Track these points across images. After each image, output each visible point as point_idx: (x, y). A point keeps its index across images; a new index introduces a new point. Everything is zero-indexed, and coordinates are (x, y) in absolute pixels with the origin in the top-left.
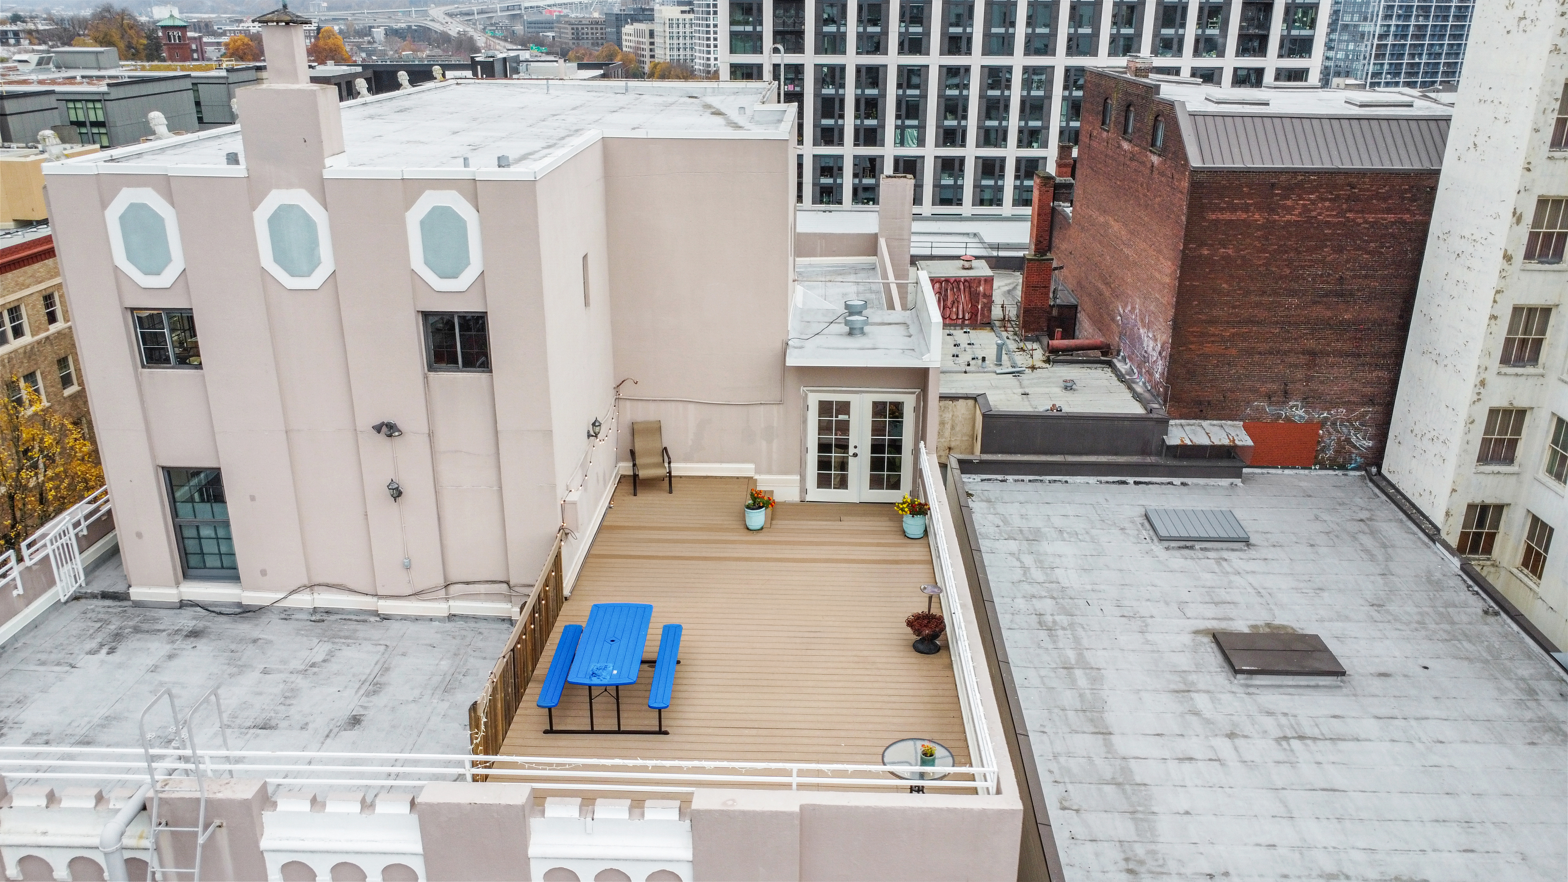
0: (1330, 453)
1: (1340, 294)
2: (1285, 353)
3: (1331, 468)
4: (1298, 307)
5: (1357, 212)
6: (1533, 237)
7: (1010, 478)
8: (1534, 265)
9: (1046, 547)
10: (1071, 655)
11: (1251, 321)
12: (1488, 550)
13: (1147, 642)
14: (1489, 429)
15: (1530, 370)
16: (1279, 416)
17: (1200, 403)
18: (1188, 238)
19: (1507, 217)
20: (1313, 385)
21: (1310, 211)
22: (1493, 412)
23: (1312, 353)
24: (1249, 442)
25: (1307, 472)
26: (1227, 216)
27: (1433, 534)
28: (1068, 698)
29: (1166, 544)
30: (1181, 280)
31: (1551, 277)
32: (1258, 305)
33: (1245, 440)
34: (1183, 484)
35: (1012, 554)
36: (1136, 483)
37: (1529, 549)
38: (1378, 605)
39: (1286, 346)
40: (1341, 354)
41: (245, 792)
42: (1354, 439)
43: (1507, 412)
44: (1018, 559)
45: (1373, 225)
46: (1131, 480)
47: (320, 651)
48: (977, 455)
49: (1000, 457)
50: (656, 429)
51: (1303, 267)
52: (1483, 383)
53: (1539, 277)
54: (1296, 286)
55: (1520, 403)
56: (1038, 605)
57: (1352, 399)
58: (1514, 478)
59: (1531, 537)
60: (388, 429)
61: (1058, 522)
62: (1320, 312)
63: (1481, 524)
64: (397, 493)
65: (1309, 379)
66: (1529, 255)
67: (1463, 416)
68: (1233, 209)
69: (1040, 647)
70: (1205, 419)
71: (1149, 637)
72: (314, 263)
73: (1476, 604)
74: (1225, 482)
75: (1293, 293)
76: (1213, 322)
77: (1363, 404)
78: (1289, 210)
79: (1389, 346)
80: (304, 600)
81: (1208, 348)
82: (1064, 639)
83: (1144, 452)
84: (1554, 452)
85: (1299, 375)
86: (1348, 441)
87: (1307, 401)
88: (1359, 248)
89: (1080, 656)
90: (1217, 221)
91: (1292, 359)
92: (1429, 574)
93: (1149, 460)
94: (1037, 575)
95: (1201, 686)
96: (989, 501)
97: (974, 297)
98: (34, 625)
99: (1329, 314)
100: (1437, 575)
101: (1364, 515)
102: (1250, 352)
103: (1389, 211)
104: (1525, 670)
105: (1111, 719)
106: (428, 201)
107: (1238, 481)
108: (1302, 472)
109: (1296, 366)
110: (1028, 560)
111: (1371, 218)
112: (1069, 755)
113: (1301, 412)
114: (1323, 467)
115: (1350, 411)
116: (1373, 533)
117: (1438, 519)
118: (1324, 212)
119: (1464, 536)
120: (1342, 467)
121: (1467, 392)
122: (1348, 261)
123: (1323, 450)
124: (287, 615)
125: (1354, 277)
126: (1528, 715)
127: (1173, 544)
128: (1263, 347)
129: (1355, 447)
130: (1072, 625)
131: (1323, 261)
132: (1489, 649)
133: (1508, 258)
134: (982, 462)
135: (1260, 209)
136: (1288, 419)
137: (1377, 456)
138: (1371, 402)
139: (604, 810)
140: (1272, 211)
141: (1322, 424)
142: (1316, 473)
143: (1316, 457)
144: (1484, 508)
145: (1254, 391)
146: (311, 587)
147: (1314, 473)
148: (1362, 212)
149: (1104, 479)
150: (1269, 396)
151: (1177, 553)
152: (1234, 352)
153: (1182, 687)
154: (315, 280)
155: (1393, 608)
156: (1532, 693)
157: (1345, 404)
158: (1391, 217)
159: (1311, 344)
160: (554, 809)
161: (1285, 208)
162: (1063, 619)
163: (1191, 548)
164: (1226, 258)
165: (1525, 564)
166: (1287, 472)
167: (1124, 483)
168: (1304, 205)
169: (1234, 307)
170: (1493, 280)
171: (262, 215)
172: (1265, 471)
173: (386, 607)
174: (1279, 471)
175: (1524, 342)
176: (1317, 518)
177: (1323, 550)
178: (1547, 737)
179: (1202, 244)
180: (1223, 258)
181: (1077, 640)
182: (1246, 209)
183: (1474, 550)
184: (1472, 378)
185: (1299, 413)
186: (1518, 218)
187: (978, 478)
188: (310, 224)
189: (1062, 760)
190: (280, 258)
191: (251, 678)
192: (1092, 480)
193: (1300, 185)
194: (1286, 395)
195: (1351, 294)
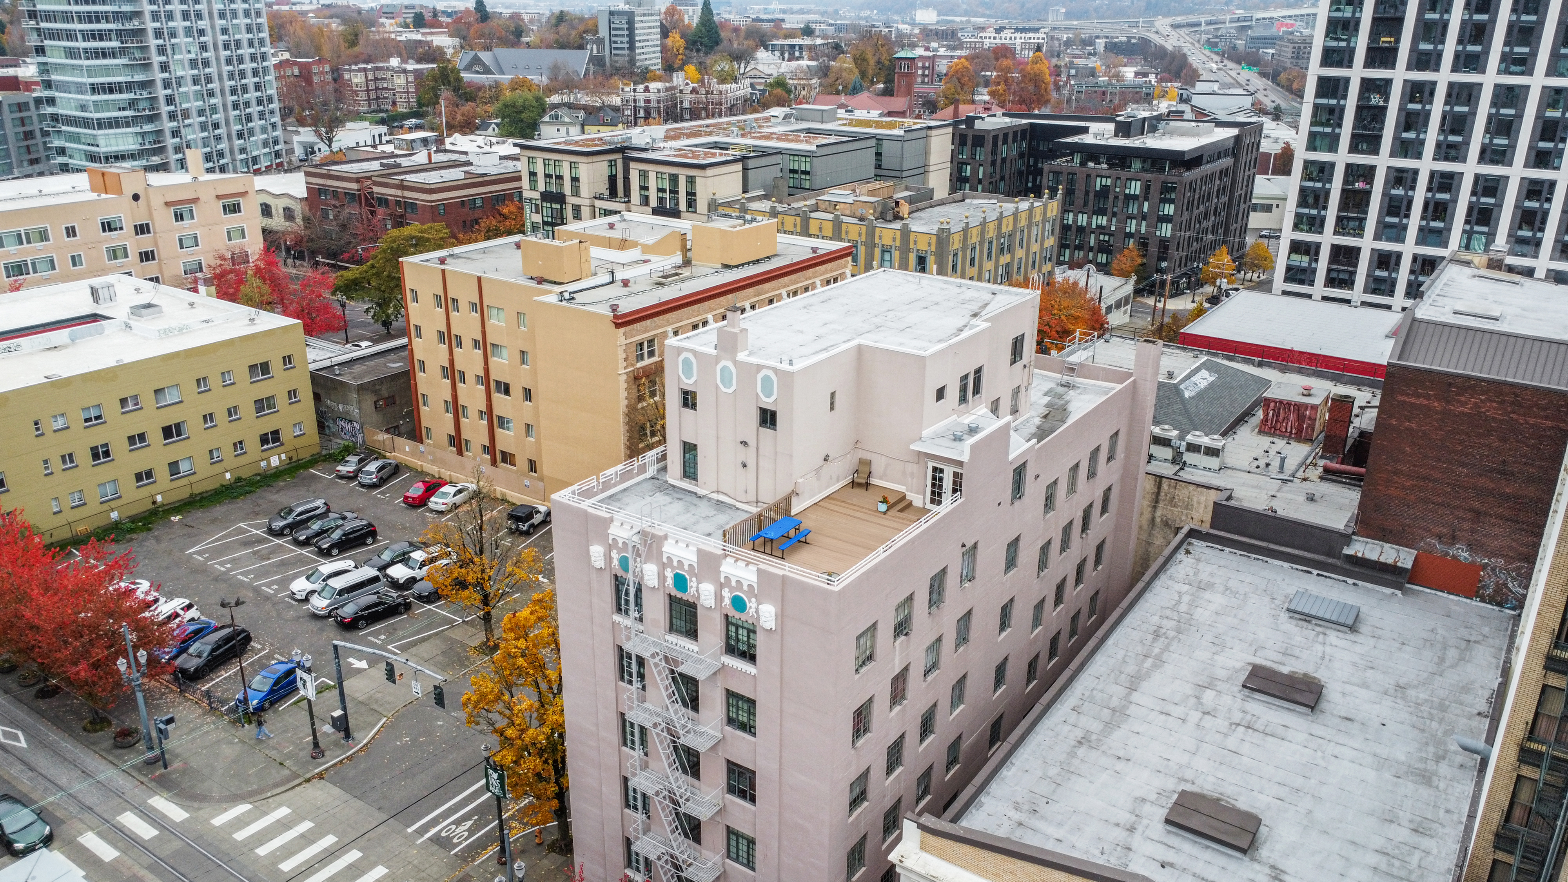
0: (1490, 591)
1: (1503, 473)
2: (1454, 507)
3: (1490, 603)
4: (1467, 475)
5: (1519, 415)
7: (1227, 550)
9: (1207, 595)
10: (1156, 651)
11: (1426, 478)
13: (1212, 659)
16: (1447, 554)
17: (1384, 530)
20: (1476, 536)
21: (1480, 407)
23: (1478, 513)
24: (1411, 566)
25: (1468, 601)
26: (1412, 400)
28: (1131, 669)
29: (1292, 614)
32: (1433, 468)
33: (1407, 564)
34: (1354, 584)
35: (1179, 593)
36: (1318, 575)
38: (1401, 687)
39: (1456, 503)
40: (1500, 517)
41: (661, 534)
42: (1510, 585)
44: (1180, 597)
45: (1533, 426)
46: (1315, 572)
47: (713, 512)
48: (1206, 528)
49: (1222, 534)
50: (869, 463)
51: (1473, 447)
54: (1466, 460)
56: (1165, 623)
57: (1510, 554)
60: (744, 443)
61: (1231, 584)
62: (1482, 482)
64: (745, 466)
65: (1473, 531)
68: (1419, 396)
69: (1141, 642)
70: (1388, 542)
71: (1216, 657)
72: (731, 385)
74: (1388, 591)
75: (1464, 465)
76: (1396, 473)
77: (1519, 560)
78: (1463, 404)
79: (1542, 520)
80: (715, 496)
81: (1392, 491)
82: (1161, 642)
83: (1329, 555)
85: (1466, 526)
86: (1505, 585)
87: (1470, 547)
88: (1519, 441)
89: (1162, 653)
90: (1404, 402)
91: (1460, 513)
92: (1471, 683)
93: (1330, 560)
94: (1183, 608)
95: (1218, 688)
96: (1199, 560)
97: (1301, 418)
98: (638, 484)
99: (1492, 485)
100: (1476, 685)
101: (1475, 638)
102: (1426, 501)
103: (1546, 418)
105: (1145, 685)
106: (764, 372)
107: (1399, 593)
108: (1465, 600)
109: (1463, 519)
110: (1186, 598)
111: (1532, 421)
112: (1101, 691)
113: (1466, 555)
114: (1483, 600)
115: (1508, 563)
116: (1464, 649)
118: (1491, 410)
120: (1500, 604)
122: (1510, 449)
123: (1483, 587)
124: (710, 500)
125: (1515, 462)
127: (1296, 616)
128: (1437, 500)
129: (1511, 591)
130: (1173, 638)
131: (1489, 446)
132: (1449, 730)
134: (1207, 534)
135: (1438, 399)
136: (1454, 557)
138: (1527, 560)
139: (740, 563)
140: (1448, 402)
141: (1484, 567)
142: (1476, 603)
143: (1478, 592)
145: (1428, 530)
146: (718, 492)
147: (1474, 603)
148: (1524, 415)
149: (1295, 566)
150: (1440, 537)
151: (1294, 622)
152: (1412, 498)
153: (1206, 685)
154: (730, 391)
155: (1411, 691)
157: (1502, 556)
159: (1476, 505)
160: (729, 559)
161: (1459, 401)
162: (1172, 634)
163: (1309, 622)
164: (1410, 429)
166: (1451, 597)
167: (1310, 573)
168: (1475, 403)
169: (1415, 466)
171: (719, 367)
172: (1433, 592)
173: (738, 505)
174: (1445, 595)
176: (1432, 630)
177: (1408, 649)
179: (1391, 416)
180: (1407, 429)
181: (1168, 645)
182: (1428, 397)
185: (1464, 555)
187: (1205, 544)
188: (731, 373)
189: (1095, 692)
190: (722, 381)
191: (689, 515)
192: (1286, 565)
193: (1472, 387)
194: (1454, 539)
195: (1512, 474)
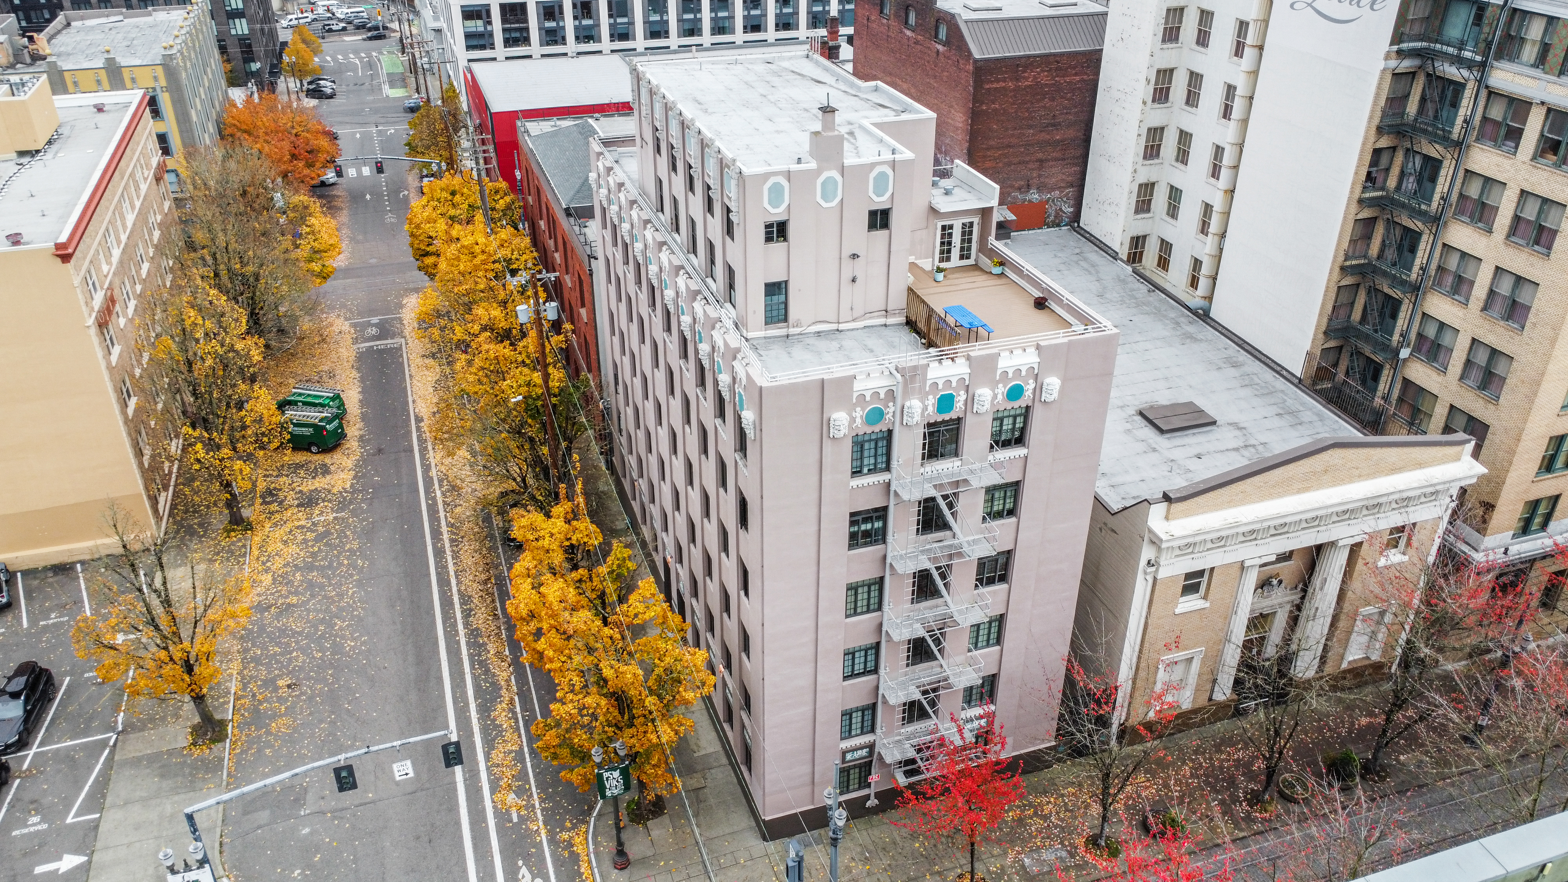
0: (1052, 218)
1: (1053, 125)
2: (1027, 162)
3: (1053, 227)
4: (1033, 135)
5: (1061, 77)
6: (1155, 90)
8: (1156, 105)
11: (1009, 146)
12: (1140, 261)
14: (1139, 196)
15: (1156, 161)
16: (1026, 200)
18: (975, 100)
19: (1144, 82)
20: (1042, 180)
21: (1037, 78)
22: (1140, 186)
23: (1041, 161)
24: (1014, 218)
25: (1040, 230)
26: (995, 85)
27: (1115, 256)
30: (972, 125)
31: (1164, 110)
32: (1013, 136)
33: (1011, 217)
37: (1160, 257)
38: (1100, 296)
39: (1028, 159)
40: (1056, 159)
42: (1063, 208)
43: (1147, 185)
45: (1069, 83)
51: (1034, 111)
52: (1135, 171)
53: (1159, 111)
54: (1032, 123)
55: (1152, 180)
57: (1062, 185)
58: (1150, 221)
59: (1161, 250)
60: (854, 256)
62: (1044, 136)
63: (1136, 248)
64: (853, 281)
65: (1040, 176)
66: (1154, 101)
67: (1126, 190)
68: (998, 81)
72: (835, 197)
73: (1143, 288)
75: (1030, 127)
76: (988, 149)
77: (1068, 188)
78: (1026, 79)
79: (1079, 152)
81: (987, 164)
84: (1170, 204)
85: (1035, 174)
86: (1061, 209)
87: (1039, 189)
88: (1062, 97)
90: (989, 89)
91: (1031, 166)
92: (1118, 277)
99: (1048, 137)
100: (1122, 277)
101: (1077, 251)
102: (1009, 164)
103: (1076, 74)
104: (1172, 315)
106: (876, 169)
107: (1008, 241)
108: (1038, 231)
109: (1033, 169)
111: (1068, 79)
113: (1036, 196)
114: (1049, 227)
115: (1061, 192)
116: (1085, 259)
117: (1116, 248)
118: (1045, 79)
119: (1129, 254)
120: (1058, 225)
121: (1129, 178)
122: (1057, 106)
123: (1048, 217)
125: (1061, 114)
126: (1178, 333)
128: (1016, 160)
129: (1065, 212)
131: (1044, 107)
132: (1155, 308)
133: (1144, 103)
135: (1011, 80)
136: (1031, 201)
137: (1076, 216)
138: (1072, 186)
140: (1018, 80)
141: (1047, 201)
142: (1046, 230)
143: (1045, 221)
144: (1138, 238)
145: (1012, 187)
146: (815, 323)
147: (1044, 231)
148: (1063, 76)
150: (1019, 189)
152: (1001, 165)
154: (835, 203)
155: (1108, 296)
156: (1178, 324)
157: (1059, 188)
158: (1078, 78)
159: (1040, 155)
161: (1024, 78)
164: (995, 110)
165: (1159, 265)
166: (1032, 232)
168: (1034, 76)
170: (1138, 116)
171: (820, 181)
172: (1019, 233)
173: (842, 327)
174: (1027, 232)
175: (1152, 146)
176: (1055, 256)
177: (1066, 272)
178: (1188, 341)
179: (982, 103)
180: (993, 110)
182: (1004, 80)
183: (1134, 262)
184: (1130, 169)
185: (1034, 196)
186: (1148, 82)
188: (835, 183)
190: (824, 197)
193: (1031, 64)
194: (1029, 187)
195: (1059, 124)
